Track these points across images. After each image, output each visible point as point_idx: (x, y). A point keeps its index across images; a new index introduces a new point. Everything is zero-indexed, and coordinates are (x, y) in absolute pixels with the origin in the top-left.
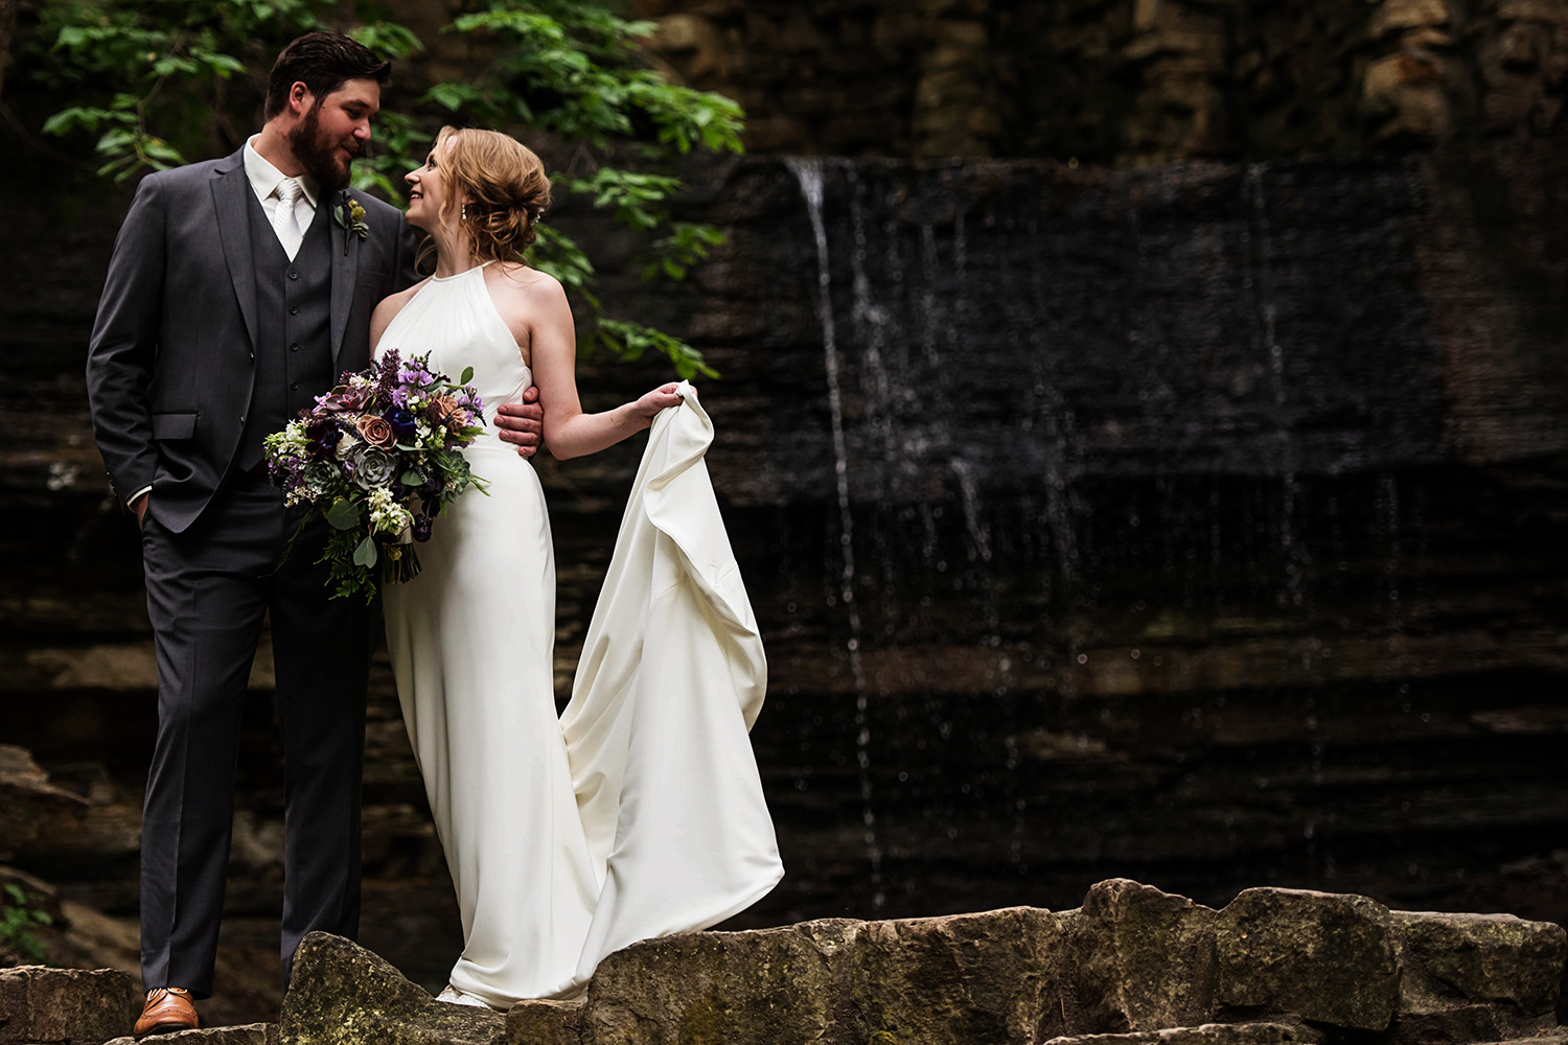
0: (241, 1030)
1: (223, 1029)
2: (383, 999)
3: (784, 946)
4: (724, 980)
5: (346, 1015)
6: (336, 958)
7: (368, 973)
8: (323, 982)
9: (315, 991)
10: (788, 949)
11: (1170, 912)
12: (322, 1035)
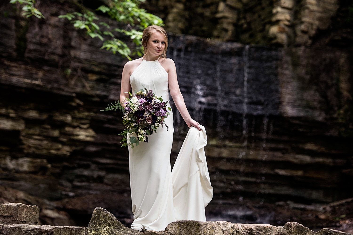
0: (79, 228)
1: (75, 227)
2: (113, 225)
3: (213, 227)
4: (198, 232)
5: (104, 228)
6: (103, 214)
7: (110, 218)
8: (99, 219)
9: (97, 221)
10: (214, 227)
11: (304, 231)
12: (98, 232)
